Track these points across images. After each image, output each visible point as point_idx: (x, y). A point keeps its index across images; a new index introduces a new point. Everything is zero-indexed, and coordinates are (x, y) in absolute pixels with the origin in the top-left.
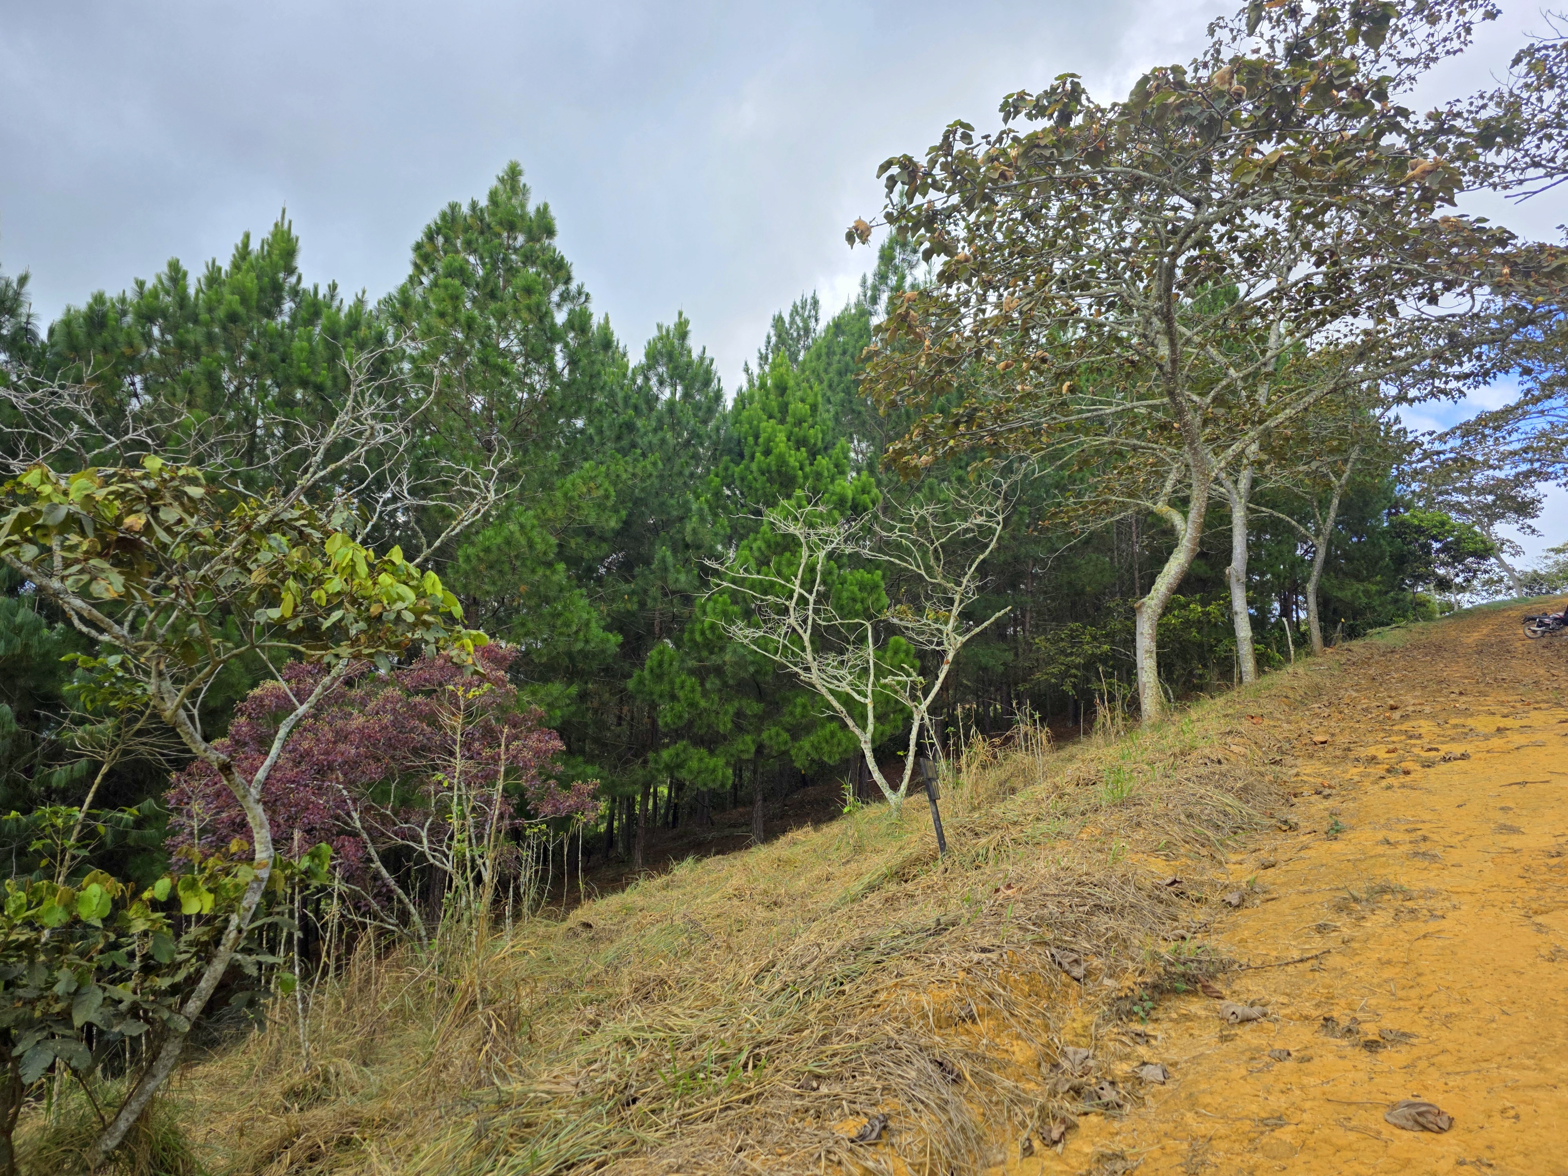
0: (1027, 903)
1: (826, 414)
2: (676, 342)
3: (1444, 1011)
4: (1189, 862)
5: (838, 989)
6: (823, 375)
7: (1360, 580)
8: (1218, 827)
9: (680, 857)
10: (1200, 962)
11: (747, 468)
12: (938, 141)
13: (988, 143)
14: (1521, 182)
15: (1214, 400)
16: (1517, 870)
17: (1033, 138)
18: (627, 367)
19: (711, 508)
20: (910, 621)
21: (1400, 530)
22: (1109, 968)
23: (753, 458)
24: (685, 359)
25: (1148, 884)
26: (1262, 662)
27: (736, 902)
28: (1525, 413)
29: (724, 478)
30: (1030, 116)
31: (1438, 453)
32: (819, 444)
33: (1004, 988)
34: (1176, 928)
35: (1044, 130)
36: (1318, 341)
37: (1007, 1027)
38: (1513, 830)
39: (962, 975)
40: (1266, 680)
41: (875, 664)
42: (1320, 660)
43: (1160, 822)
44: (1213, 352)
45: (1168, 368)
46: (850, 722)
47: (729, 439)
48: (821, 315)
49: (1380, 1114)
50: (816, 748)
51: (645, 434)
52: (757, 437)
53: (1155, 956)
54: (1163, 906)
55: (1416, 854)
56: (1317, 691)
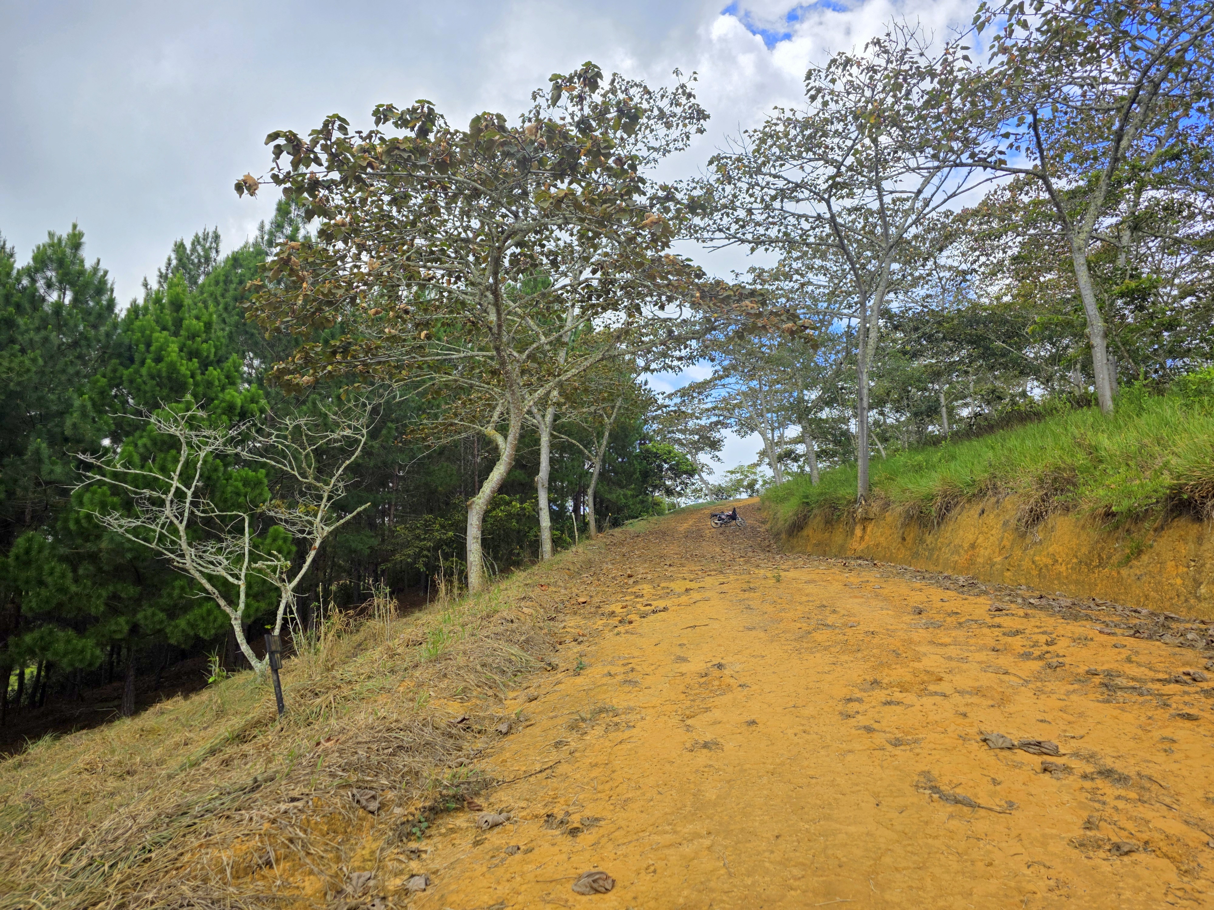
0: (341, 752)
1: (220, 333)
2: (68, 251)
3: (624, 797)
4: (478, 702)
5: (144, 857)
6: (220, 298)
7: (622, 488)
8: (504, 672)
9: (37, 736)
10: (469, 783)
11: (137, 372)
12: (319, 127)
13: (361, 137)
14: (712, 240)
15: (528, 357)
16: (682, 688)
17: (395, 142)
18: (11, 267)
19: (94, 405)
20: (282, 513)
21: (647, 455)
22: (400, 798)
23: (143, 363)
24: (77, 268)
25: (443, 725)
26: (558, 543)
27: (85, 776)
28: (714, 385)
29: (111, 379)
30: (396, 124)
31: (666, 407)
32: (212, 356)
33: (305, 831)
34: (460, 757)
35: (406, 138)
36: (598, 324)
37: (301, 866)
38: (684, 660)
39: (266, 825)
40: (558, 557)
41: (250, 551)
42: (593, 542)
43: (461, 672)
44: (531, 323)
45: (495, 330)
46: (222, 603)
47: (120, 345)
48: (221, 247)
49: (569, 886)
50: (192, 625)
51: (27, 331)
52: (148, 345)
53: (437, 783)
54: (452, 741)
55: (626, 681)
56: (589, 564)
